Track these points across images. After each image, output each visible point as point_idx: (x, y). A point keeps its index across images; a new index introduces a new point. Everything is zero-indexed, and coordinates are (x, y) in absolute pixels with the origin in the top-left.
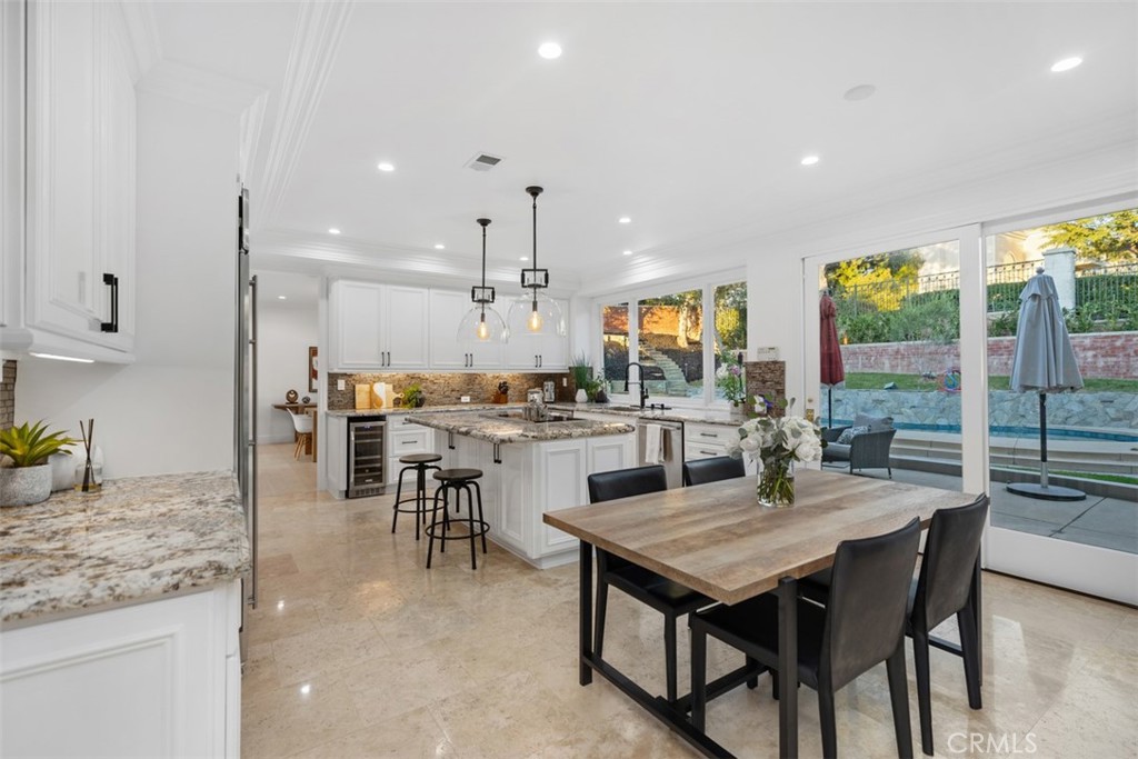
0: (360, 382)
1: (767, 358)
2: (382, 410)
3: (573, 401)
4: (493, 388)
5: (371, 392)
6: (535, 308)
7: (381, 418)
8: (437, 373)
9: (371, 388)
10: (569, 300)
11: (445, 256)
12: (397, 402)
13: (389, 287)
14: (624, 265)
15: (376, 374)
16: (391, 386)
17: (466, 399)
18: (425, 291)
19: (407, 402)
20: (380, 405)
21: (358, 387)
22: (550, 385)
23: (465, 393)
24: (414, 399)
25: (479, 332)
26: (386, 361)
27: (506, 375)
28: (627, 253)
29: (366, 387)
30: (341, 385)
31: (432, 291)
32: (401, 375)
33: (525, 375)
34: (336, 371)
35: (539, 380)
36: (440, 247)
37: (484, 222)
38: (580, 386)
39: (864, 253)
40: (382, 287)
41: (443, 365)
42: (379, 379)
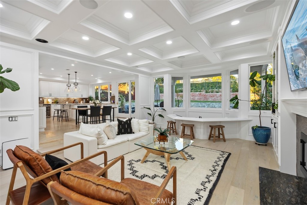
0: (45, 99)
1: (113, 95)
2: (50, 104)
3: (89, 103)
4: (73, 101)
5: (47, 101)
6: (76, 88)
7: (50, 105)
8: (61, 98)
9: (47, 100)
10: (88, 85)
11: (63, 77)
12: (53, 103)
13: (51, 82)
14: (96, 81)
15: (48, 97)
16: (51, 100)
17: (67, 102)
18: (59, 83)
19: (55, 102)
20: (49, 103)
21: (44, 100)
22: (84, 100)
23: (67, 101)
24: (56, 102)
25: (68, 91)
26: (50, 95)
27: (76, 98)
28: (96, 79)
29: (46, 100)
30: (41, 99)
31: (60, 83)
32: (53, 98)
33: (79, 98)
34: (40, 97)
35: (82, 99)
36: (61, 76)
37: (69, 74)
38: (90, 100)
39: (123, 82)
40: (50, 82)
41: (62, 96)
42: (49, 98)
